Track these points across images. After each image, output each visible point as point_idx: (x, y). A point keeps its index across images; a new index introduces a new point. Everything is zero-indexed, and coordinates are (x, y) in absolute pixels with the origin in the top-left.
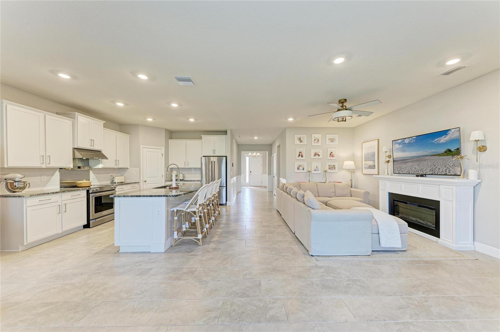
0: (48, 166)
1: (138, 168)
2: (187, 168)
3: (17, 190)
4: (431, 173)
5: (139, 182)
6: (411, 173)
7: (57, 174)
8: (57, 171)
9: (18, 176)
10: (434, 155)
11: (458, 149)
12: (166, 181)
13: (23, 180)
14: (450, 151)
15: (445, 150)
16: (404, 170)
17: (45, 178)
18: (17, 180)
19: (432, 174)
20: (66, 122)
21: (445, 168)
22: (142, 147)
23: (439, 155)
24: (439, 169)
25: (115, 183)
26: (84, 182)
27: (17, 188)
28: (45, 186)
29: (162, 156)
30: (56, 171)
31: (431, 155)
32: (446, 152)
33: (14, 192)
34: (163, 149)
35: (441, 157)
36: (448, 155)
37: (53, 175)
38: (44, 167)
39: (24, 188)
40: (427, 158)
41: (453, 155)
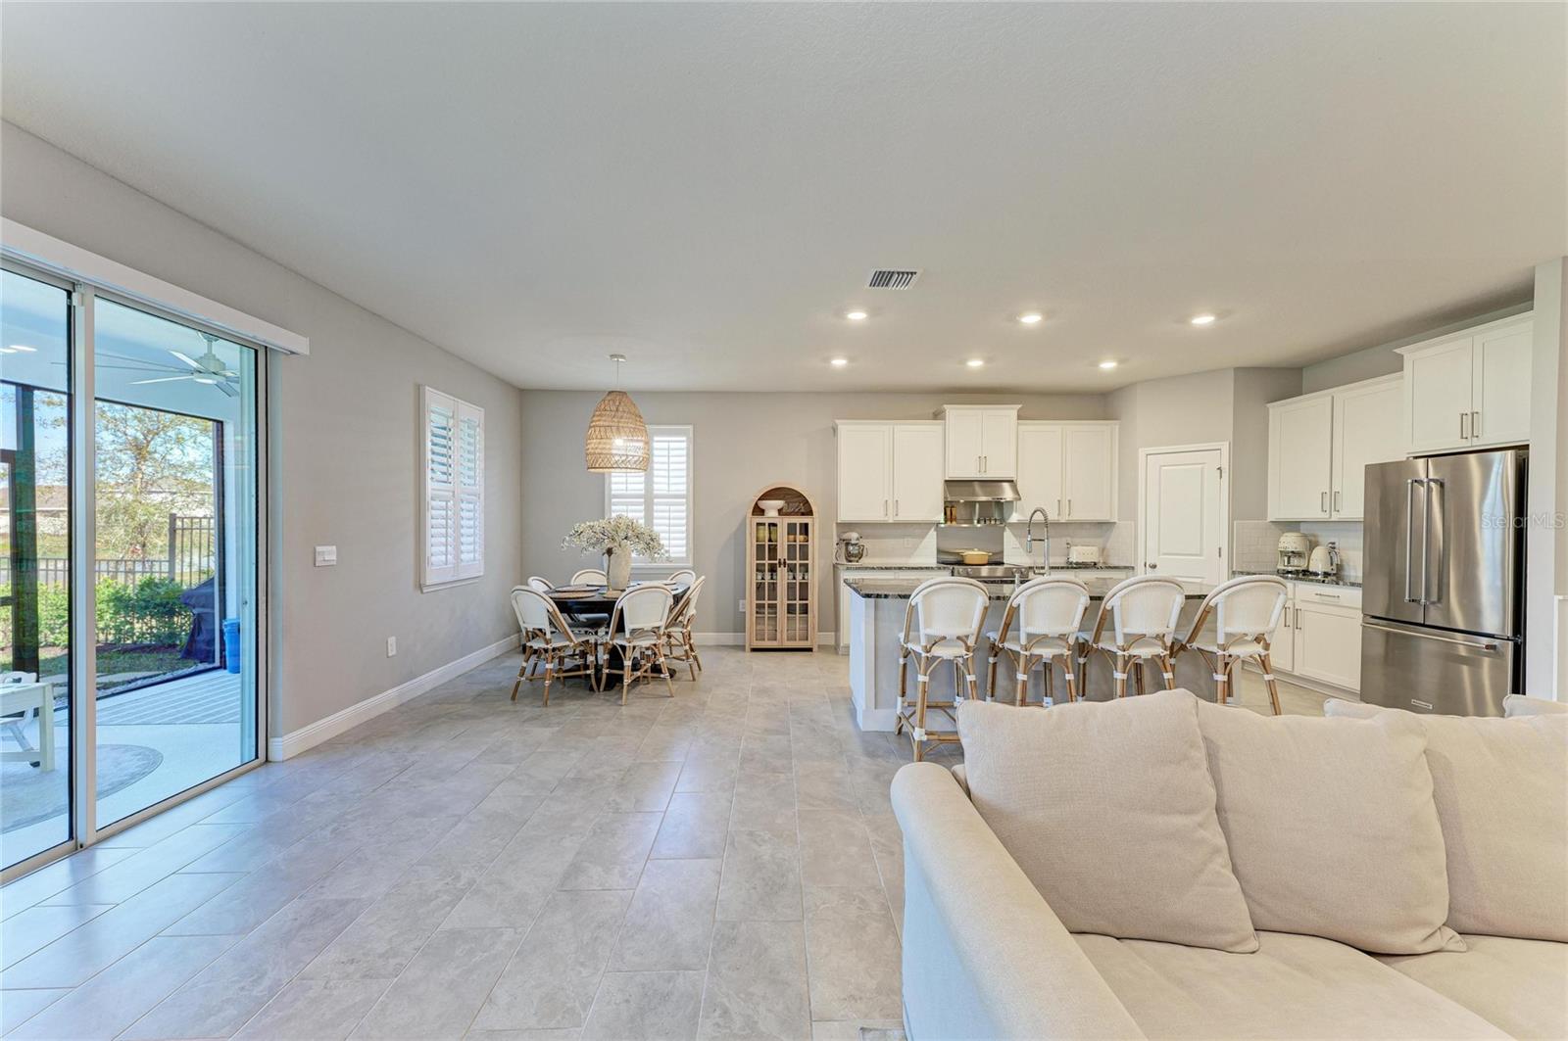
0: (897, 519)
1: (1133, 523)
2: (1333, 519)
3: (852, 559)
5: (1133, 568)
7: (932, 535)
8: (933, 529)
9: (853, 536)
12: (1234, 573)
13: (862, 542)
17: (909, 542)
18: (853, 542)
20: (928, 430)
22: (1142, 452)
25: (1071, 563)
26: (974, 554)
27: (852, 555)
28: (909, 555)
29: (1221, 477)
30: (930, 529)
33: (850, 561)
34: (1225, 447)
37: (923, 537)
38: (891, 521)
39: (860, 556)
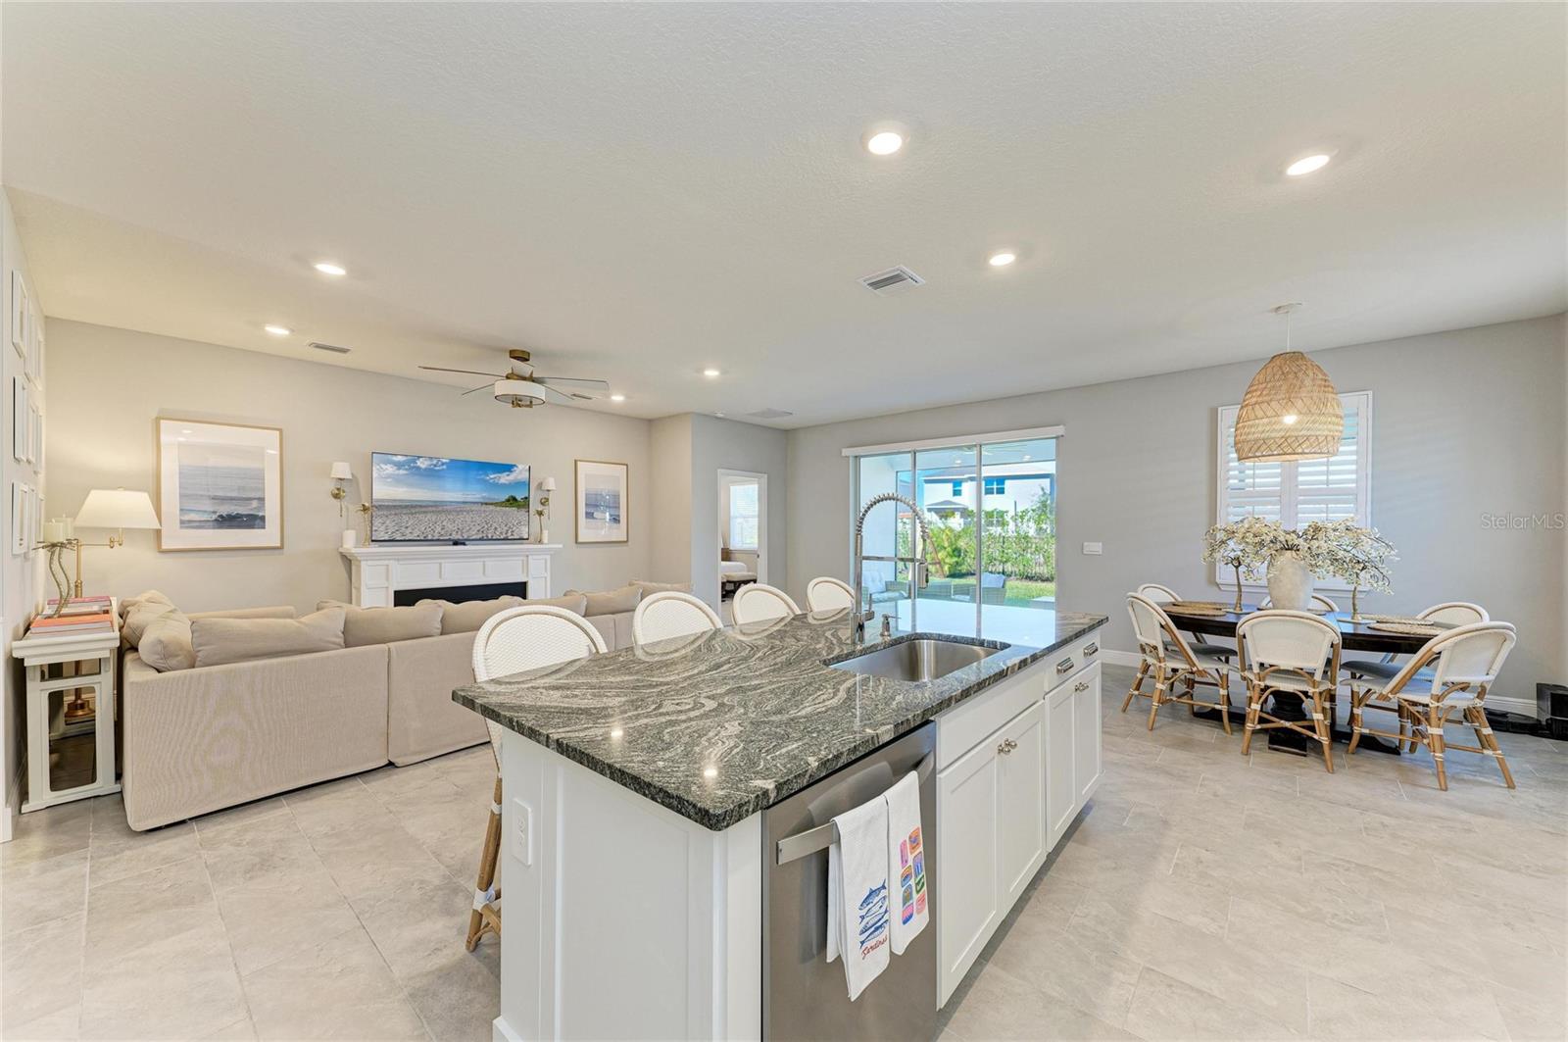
4: (478, 537)
6: (430, 537)
10: (486, 504)
11: (526, 498)
14: (514, 499)
15: (507, 497)
16: (409, 530)
19: (481, 539)
21: (506, 528)
23: (496, 504)
24: (496, 529)
31: (482, 504)
32: (508, 500)
35: (498, 508)
36: (511, 505)
40: (474, 507)
41: (519, 507)
